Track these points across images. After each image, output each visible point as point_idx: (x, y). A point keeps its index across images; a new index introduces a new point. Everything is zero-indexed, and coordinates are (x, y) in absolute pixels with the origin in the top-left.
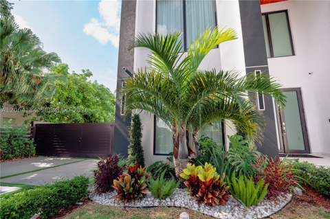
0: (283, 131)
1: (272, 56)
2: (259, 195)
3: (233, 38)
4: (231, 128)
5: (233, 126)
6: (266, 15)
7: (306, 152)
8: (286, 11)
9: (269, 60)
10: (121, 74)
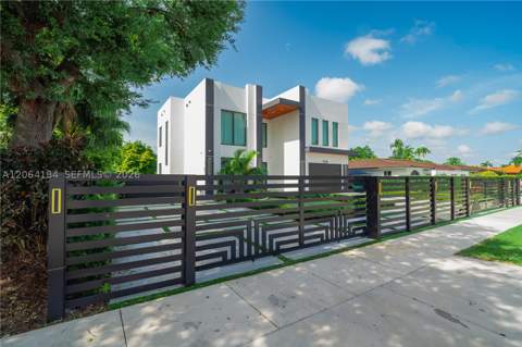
8: (266, 124)
10: (207, 153)
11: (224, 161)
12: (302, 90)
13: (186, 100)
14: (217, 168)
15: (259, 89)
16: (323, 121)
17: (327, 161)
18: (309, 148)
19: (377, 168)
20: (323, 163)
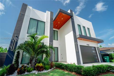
0: (54, 56)
1: (54, 40)
2: (49, 68)
3: (48, 37)
4: (44, 56)
5: (45, 55)
6: (54, 30)
7: (58, 61)
8: (57, 31)
9: (54, 41)
10: (14, 37)
12: (71, 11)
15: (52, 13)
16: (83, 26)
17: (89, 45)
18: (79, 35)
19: (110, 50)
20: (87, 45)
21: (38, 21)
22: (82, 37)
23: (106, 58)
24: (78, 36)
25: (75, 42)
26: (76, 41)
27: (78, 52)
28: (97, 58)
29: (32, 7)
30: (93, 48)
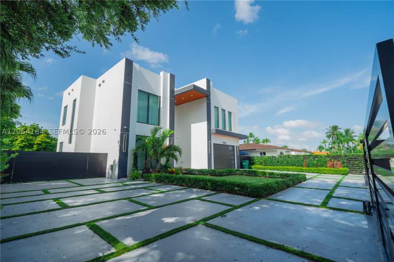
10: (122, 130)
11: (139, 138)
12: (208, 81)
13: (99, 80)
14: (132, 145)
15: (172, 77)
16: (222, 109)
17: (225, 143)
18: (215, 130)
19: (255, 150)
20: (222, 143)
21: (149, 94)
22: (218, 132)
23: (244, 164)
24: (213, 131)
25: (208, 140)
26: (209, 138)
27: (211, 154)
28: (233, 162)
29: (138, 65)
30: (231, 148)
